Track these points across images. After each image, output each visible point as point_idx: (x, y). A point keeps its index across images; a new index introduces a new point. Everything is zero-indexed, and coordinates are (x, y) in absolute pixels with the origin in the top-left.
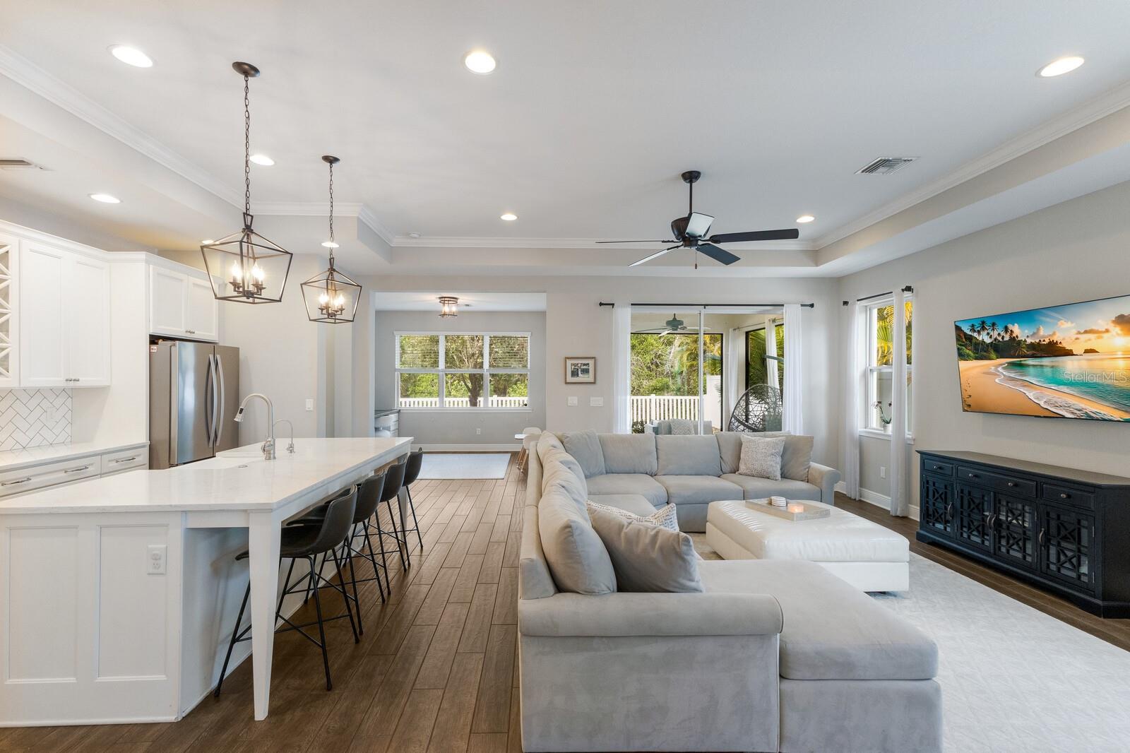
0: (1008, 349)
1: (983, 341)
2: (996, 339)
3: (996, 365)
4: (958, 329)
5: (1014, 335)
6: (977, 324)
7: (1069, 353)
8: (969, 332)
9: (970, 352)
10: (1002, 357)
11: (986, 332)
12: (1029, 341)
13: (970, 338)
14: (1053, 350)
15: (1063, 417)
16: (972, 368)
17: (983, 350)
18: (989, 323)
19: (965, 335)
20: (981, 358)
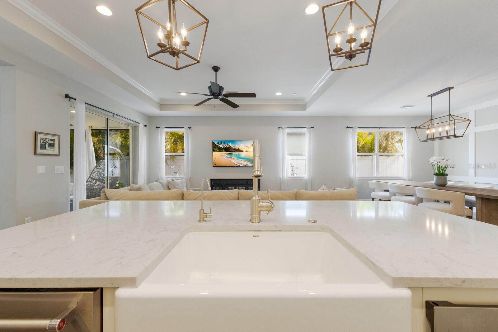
0: (228, 150)
1: (221, 147)
2: (225, 147)
3: (224, 153)
4: (213, 143)
5: (230, 146)
6: (219, 142)
7: (242, 151)
8: (217, 144)
9: (217, 150)
10: (226, 152)
11: (222, 144)
12: (233, 148)
13: (217, 146)
14: (239, 150)
15: (240, 166)
16: (217, 154)
17: (221, 149)
18: (223, 142)
19: (216, 145)
20: (220, 152)
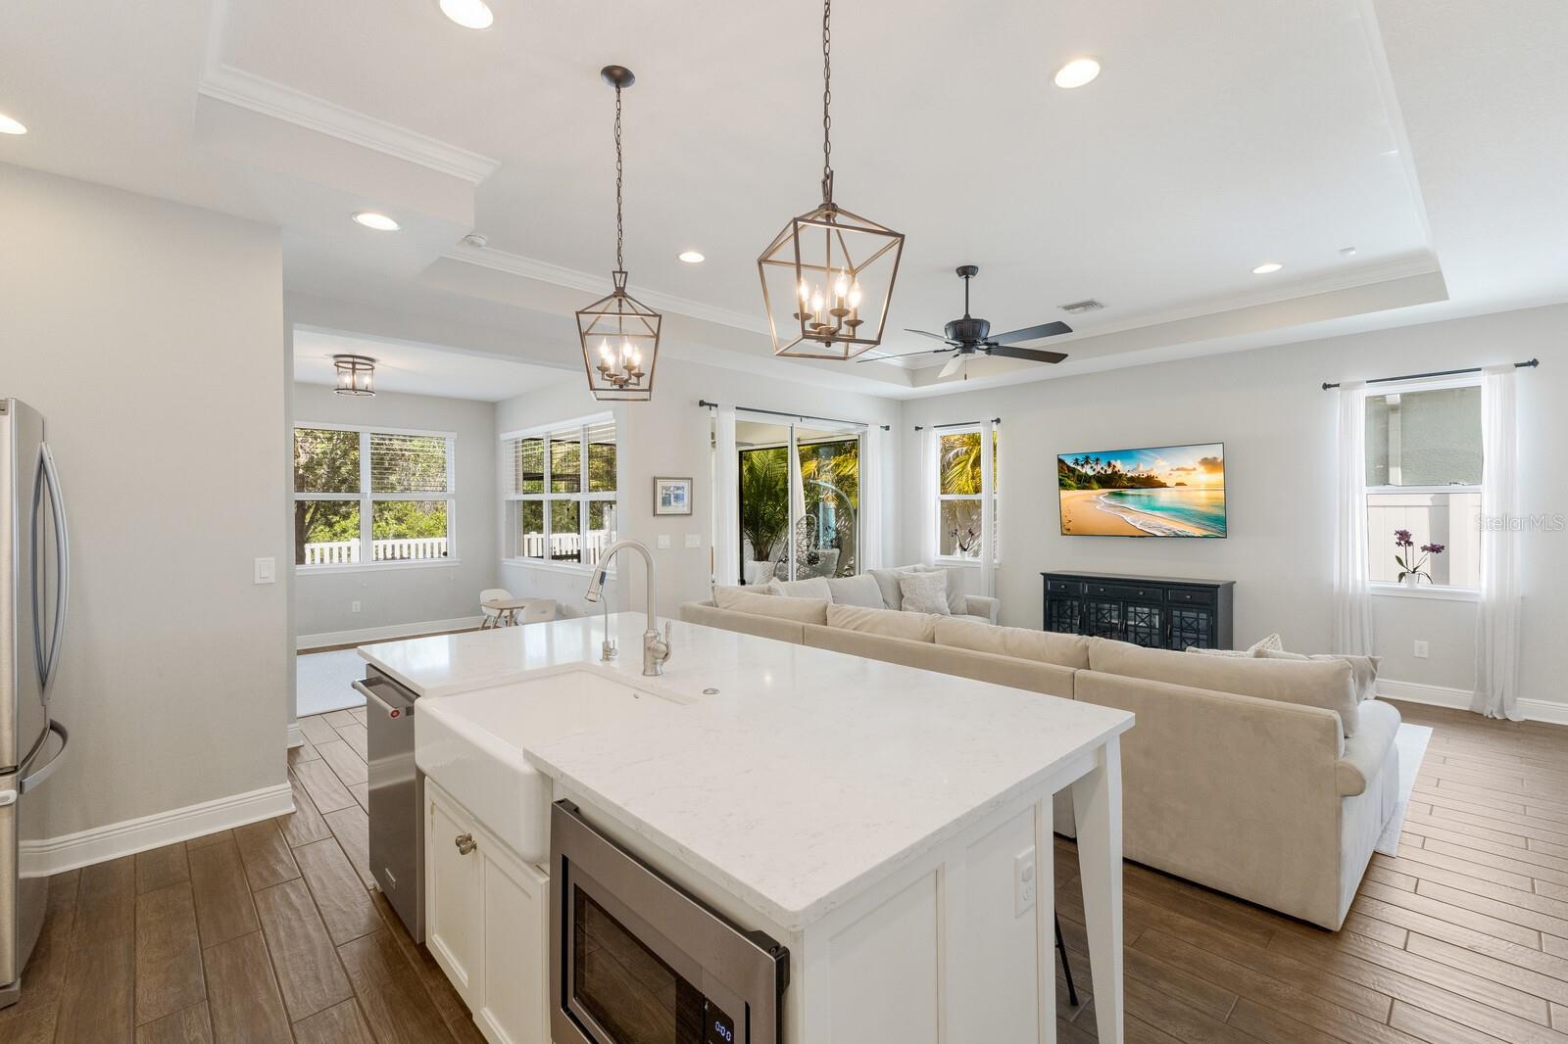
0: (1110, 481)
1: (1086, 474)
2: (1098, 472)
3: (1099, 494)
4: (1060, 461)
5: (1116, 469)
6: (1080, 458)
7: (1163, 485)
8: (1072, 465)
9: (1072, 483)
10: (1104, 488)
11: (1089, 466)
12: (1129, 475)
13: (1073, 470)
14: (1149, 482)
15: (1156, 536)
16: (1074, 497)
17: (1085, 481)
18: (1093, 458)
19: (1068, 467)
20: (1084, 488)
